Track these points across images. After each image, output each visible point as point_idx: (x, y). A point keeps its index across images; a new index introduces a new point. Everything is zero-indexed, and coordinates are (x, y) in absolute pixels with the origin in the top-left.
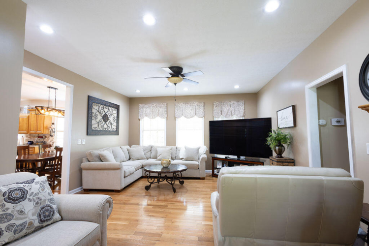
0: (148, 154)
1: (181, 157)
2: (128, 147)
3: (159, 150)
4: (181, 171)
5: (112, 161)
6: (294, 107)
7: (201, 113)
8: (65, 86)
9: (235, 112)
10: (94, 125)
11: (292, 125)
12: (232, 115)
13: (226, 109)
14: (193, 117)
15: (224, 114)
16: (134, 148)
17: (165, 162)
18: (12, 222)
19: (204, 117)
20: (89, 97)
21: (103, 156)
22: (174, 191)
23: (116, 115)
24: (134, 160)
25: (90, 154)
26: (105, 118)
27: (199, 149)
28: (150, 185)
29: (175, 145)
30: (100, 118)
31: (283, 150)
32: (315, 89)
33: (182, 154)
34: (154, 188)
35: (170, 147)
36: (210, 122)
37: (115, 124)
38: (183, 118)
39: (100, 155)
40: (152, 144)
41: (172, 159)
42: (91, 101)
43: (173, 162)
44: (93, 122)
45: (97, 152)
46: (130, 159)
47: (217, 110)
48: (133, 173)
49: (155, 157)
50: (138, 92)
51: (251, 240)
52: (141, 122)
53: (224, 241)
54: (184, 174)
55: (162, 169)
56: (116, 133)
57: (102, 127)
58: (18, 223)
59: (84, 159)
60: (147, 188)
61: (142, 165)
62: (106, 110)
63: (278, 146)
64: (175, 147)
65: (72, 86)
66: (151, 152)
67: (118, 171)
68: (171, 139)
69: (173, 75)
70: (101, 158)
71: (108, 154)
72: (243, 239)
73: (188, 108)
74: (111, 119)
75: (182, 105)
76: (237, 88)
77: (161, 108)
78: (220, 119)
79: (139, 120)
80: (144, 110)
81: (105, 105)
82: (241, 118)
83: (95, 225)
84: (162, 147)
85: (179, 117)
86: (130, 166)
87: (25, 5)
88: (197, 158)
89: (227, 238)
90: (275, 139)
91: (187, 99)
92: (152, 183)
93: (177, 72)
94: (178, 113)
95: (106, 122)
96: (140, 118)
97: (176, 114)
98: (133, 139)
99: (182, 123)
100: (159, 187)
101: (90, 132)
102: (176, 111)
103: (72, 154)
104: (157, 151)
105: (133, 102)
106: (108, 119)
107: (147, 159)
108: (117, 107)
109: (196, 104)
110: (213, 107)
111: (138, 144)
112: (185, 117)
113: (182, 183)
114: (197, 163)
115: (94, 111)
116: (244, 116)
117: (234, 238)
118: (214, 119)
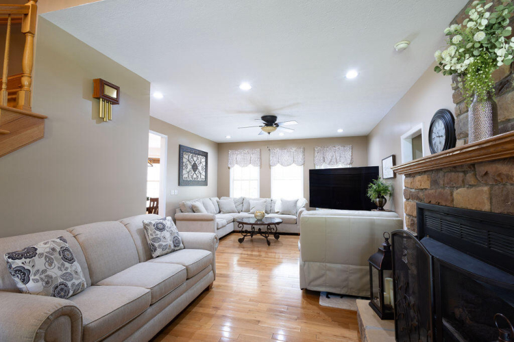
0: (240, 208)
1: (276, 211)
2: (217, 199)
3: (251, 202)
4: (275, 224)
5: (204, 212)
6: (394, 157)
7: (300, 160)
8: (160, 137)
9: (340, 160)
10: (185, 175)
11: (392, 176)
12: (337, 163)
13: (329, 155)
14: (290, 165)
15: (327, 161)
16: (224, 200)
17: (259, 214)
18: (161, 243)
19: (304, 164)
20: (180, 146)
21: (195, 207)
22: (269, 244)
23: (204, 164)
24: (224, 213)
25: (184, 205)
26: (195, 167)
27: (297, 201)
28: (244, 238)
29: (270, 197)
30: (190, 167)
31: (384, 202)
32: (411, 140)
33: (278, 208)
34: (247, 241)
35: (264, 200)
36: (310, 171)
37: (204, 173)
38: (279, 165)
39: (193, 206)
40: (243, 196)
41: (266, 212)
42: (182, 150)
43: (267, 216)
44: (184, 172)
45: (189, 203)
46: (220, 212)
47: (318, 156)
48: (225, 226)
49: (248, 211)
50: (228, 138)
51: (324, 264)
52: (231, 170)
53: (304, 265)
54: (280, 229)
55: (256, 221)
56: (205, 183)
57: (192, 177)
58: (164, 244)
59: (178, 210)
60: (241, 241)
61: (234, 219)
62: (195, 159)
63: (378, 197)
64: (268, 200)
65: (166, 136)
66: (243, 204)
67: (211, 222)
68: (265, 190)
69: (267, 125)
70: (194, 209)
71: (199, 204)
72: (318, 264)
73: (285, 155)
74: (200, 168)
75: (277, 151)
76: (340, 131)
77: (254, 155)
78: (323, 167)
79: (229, 168)
80: (235, 156)
81: (194, 153)
82: (348, 166)
83: (209, 252)
84: (254, 200)
85: (275, 165)
86: (222, 219)
87: (149, 83)
88: (295, 212)
89: (307, 263)
90: (375, 191)
91: (284, 143)
92: (245, 236)
93: (270, 121)
94: (273, 160)
95: (195, 171)
96: (229, 166)
97: (271, 162)
98: (222, 190)
99: (277, 171)
100: (252, 241)
101: (181, 182)
102: (271, 158)
103: (168, 205)
104: (249, 203)
105: (222, 148)
106: (197, 168)
107: (239, 212)
108: (205, 155)
109: (294, 149)
110: (314, 153)
111: (228, 195)
112: (282, 164)
113: (277, 237)
114: (295, 217)
115: (185, 160)
116: (351, 163)
117: (312, 263)
118: (315, 167)
